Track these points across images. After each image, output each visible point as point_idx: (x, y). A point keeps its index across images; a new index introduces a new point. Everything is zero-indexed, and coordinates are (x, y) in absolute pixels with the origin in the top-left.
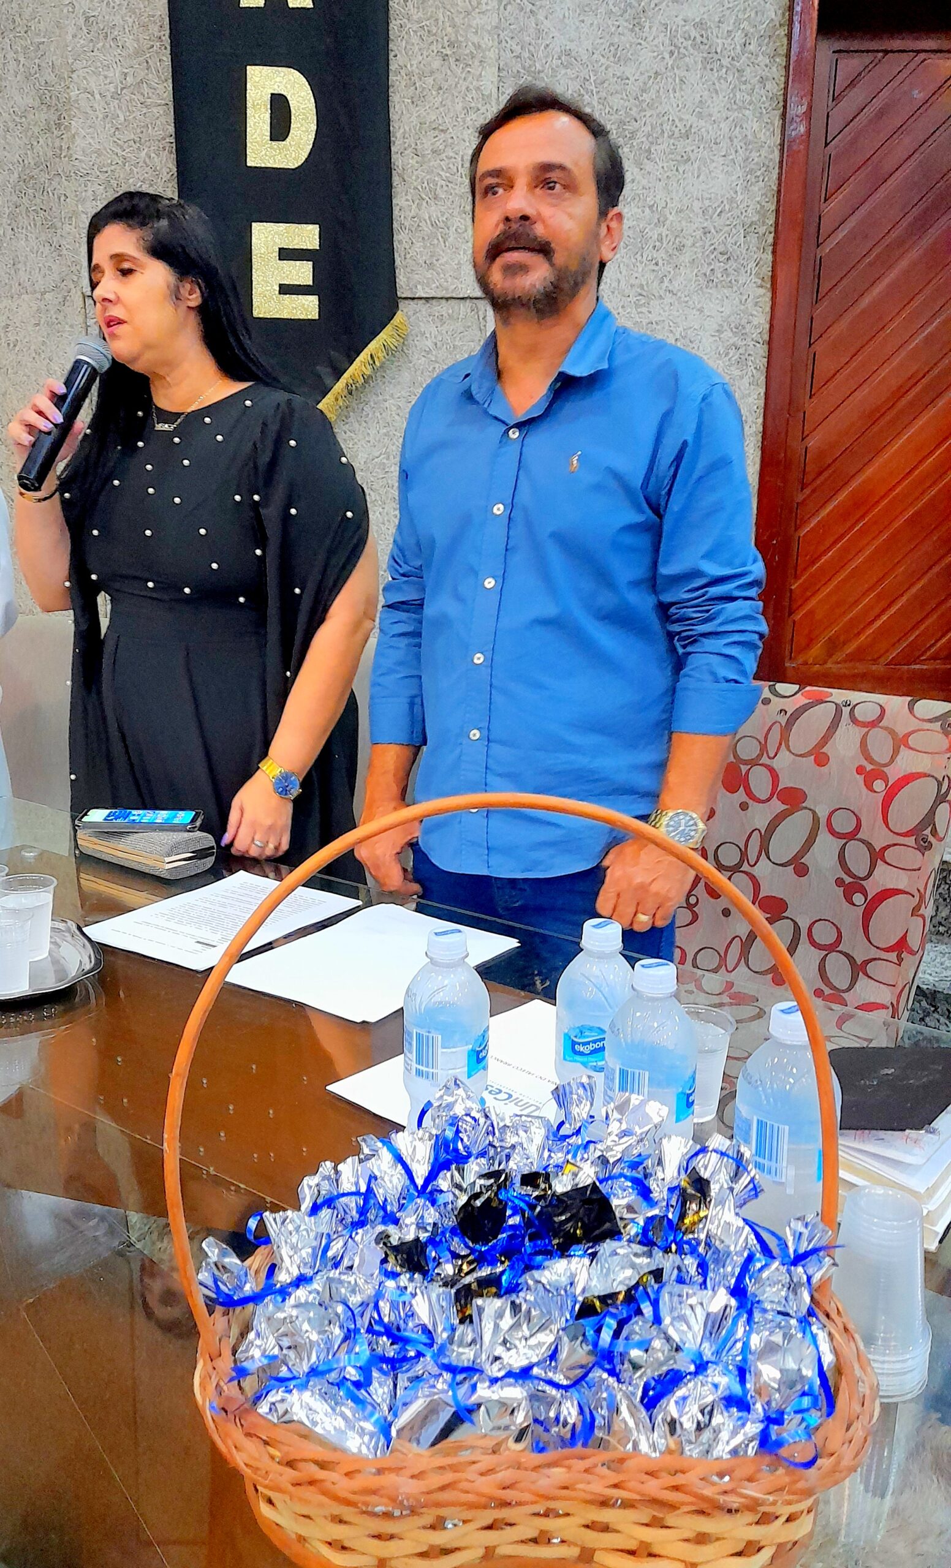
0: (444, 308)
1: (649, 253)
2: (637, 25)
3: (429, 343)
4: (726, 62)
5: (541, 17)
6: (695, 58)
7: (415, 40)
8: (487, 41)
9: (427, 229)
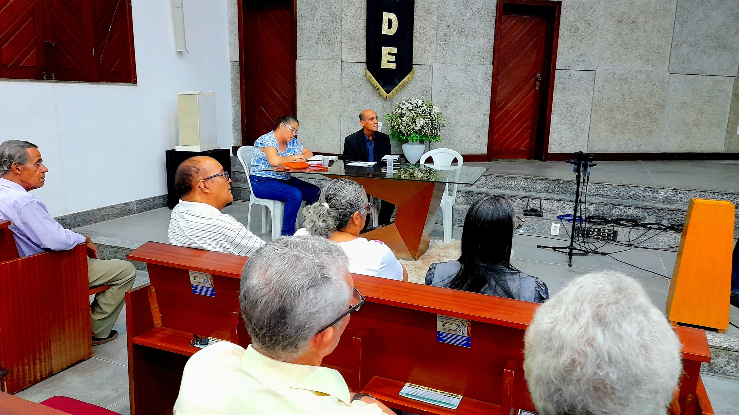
0: (423, 67)
1: (467, 57)
2: (466, 8)
3: (420, 75)
4: (484, 17)
5: (446, 5)
6: (477, 16)
7: (420, 9)
8: (435, 10)
9: (421, 49)
